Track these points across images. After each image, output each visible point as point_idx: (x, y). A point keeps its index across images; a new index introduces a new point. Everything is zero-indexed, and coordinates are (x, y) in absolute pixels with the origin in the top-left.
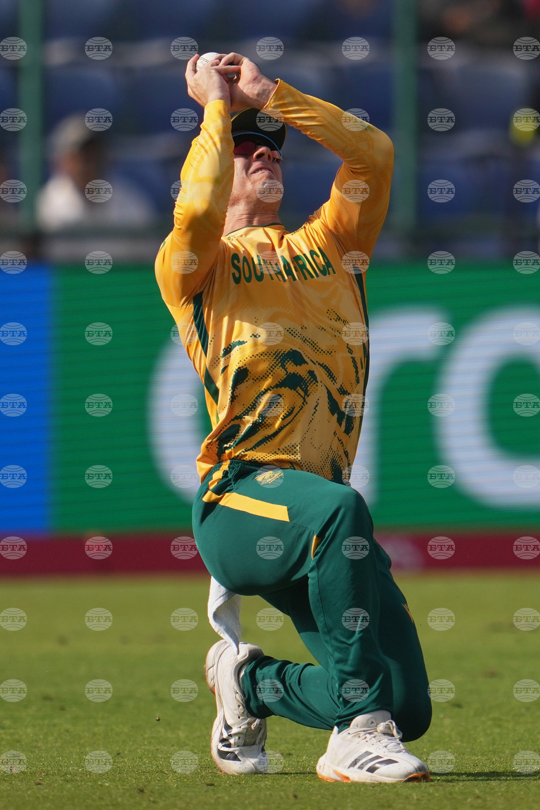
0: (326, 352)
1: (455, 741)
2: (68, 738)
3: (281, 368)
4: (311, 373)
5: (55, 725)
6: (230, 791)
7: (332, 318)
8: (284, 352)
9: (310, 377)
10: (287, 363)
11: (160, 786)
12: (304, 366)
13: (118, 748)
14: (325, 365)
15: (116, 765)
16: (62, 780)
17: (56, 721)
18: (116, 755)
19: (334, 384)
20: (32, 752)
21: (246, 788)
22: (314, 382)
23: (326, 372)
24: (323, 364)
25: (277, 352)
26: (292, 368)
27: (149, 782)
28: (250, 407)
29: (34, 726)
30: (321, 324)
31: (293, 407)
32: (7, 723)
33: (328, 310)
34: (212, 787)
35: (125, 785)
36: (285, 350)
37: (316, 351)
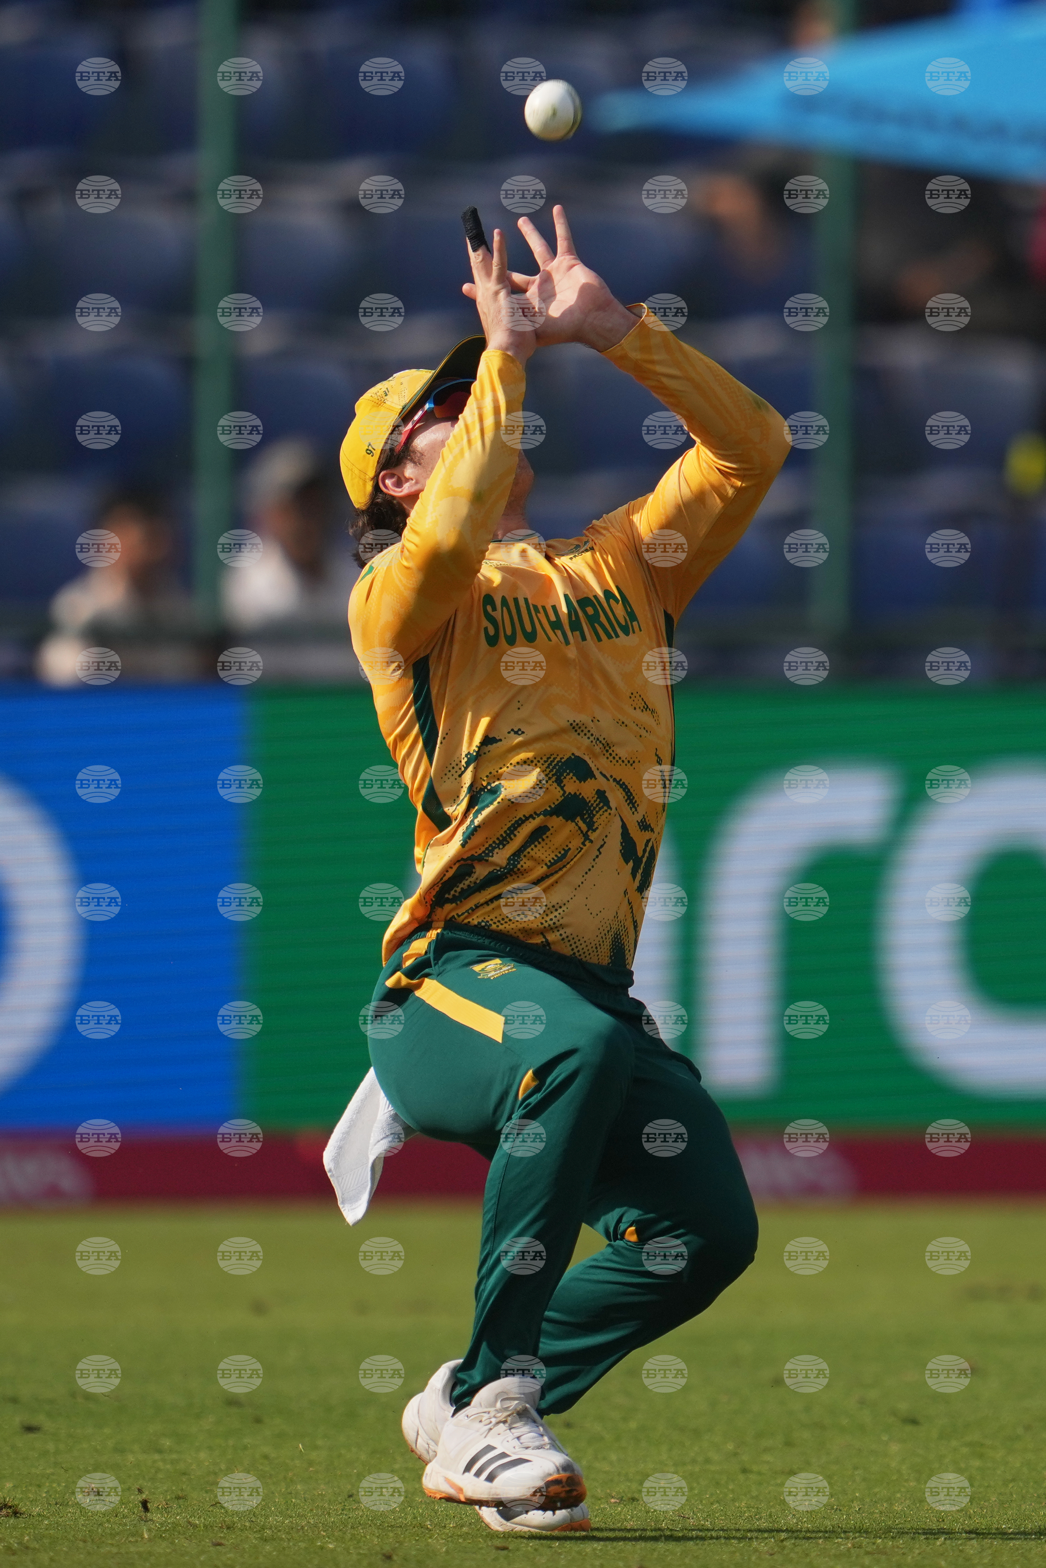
0: (626, 762)
1: (907, 1481)
2: (267, 1469)
3: (555, 785)
4: (601, 795)
5: (245, 1448)
6: (534, 1558)
7: (637, 708)
8: (561, 758)
9: (598, 800)
10: (565, 778)
11: (418, 1550)
12: (590, 782)
13: (349, 1487)
14: (624, 783)
15: (346, 1515)
16: (256, 1539)
17: (247, 1440)
18: (346, 1496)
19: (633, 813)
20: (207, 1492)
21: (560, 1554)
22: (605, 808)
23: (624, 794)
24: (621, 780)
25: (550, 758)
26: (572, 786)
27: (401, 1543)
28: (497, 842)
29: (210, 1448)
30: (620, 717)
31: (567, 848)
32: (167, 1443)
33: (632, 694)
34: (505, 1552)
35: (360, 1547)
36: (562, 756)
37: (611, 758)
